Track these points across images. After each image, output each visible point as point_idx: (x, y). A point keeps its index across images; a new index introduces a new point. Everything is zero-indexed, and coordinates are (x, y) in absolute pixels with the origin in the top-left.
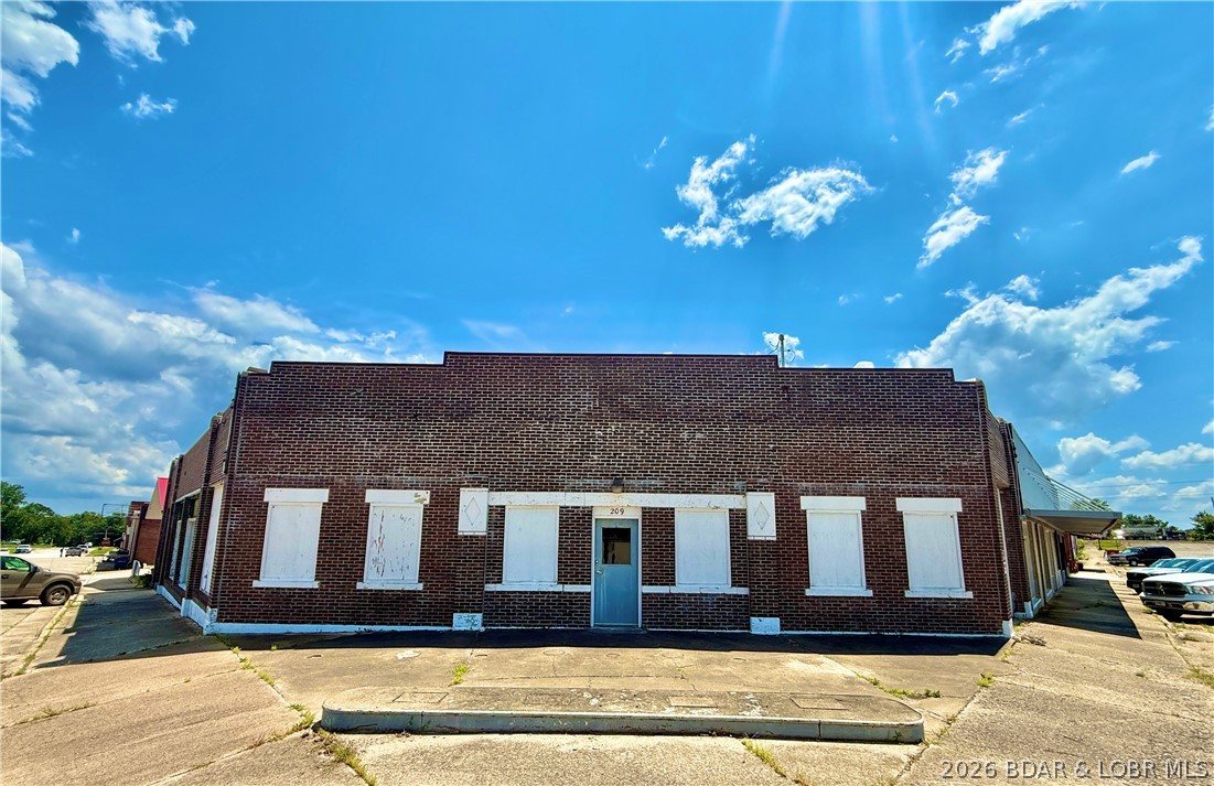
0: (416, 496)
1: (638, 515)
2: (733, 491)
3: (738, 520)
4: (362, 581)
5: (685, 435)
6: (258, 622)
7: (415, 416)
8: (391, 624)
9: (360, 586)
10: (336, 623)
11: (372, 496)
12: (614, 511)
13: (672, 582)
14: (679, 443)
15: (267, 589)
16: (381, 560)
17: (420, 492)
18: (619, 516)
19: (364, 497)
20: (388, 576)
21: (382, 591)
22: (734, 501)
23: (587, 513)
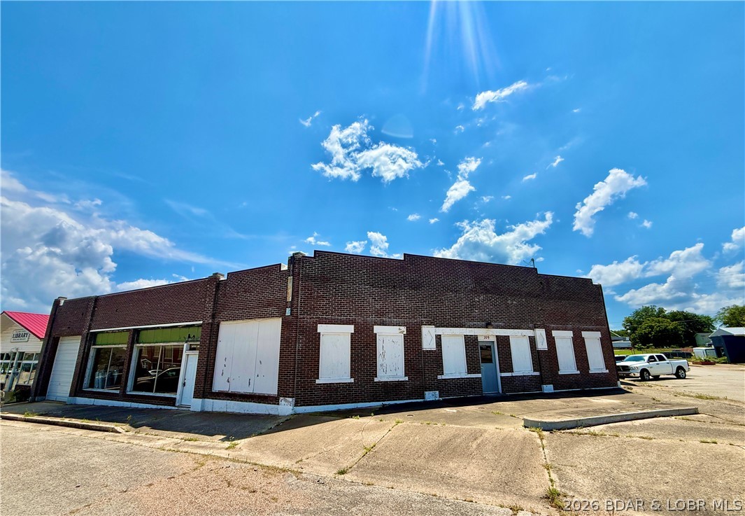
0: (400, 329)
1: (494, 339)
2: (529, 328)
3: (532, 341)
4: (376, 377)
5: (509, 302)
6: (321, 405)
7: (394, 286)
8: (394, 400)
9: (376, 380)
10: (365, 402)
11: (377, 329)
12: (485, 337)
13: (512, 371)
14: (507, 306)
15: (324, 384)
16: (385, 365)
17: (401, 327)
18: (487, 340)
19: (373, 330)
20: (389, 373)
21: (387, 382)
22: (529, 333)
23: (476, 337)
